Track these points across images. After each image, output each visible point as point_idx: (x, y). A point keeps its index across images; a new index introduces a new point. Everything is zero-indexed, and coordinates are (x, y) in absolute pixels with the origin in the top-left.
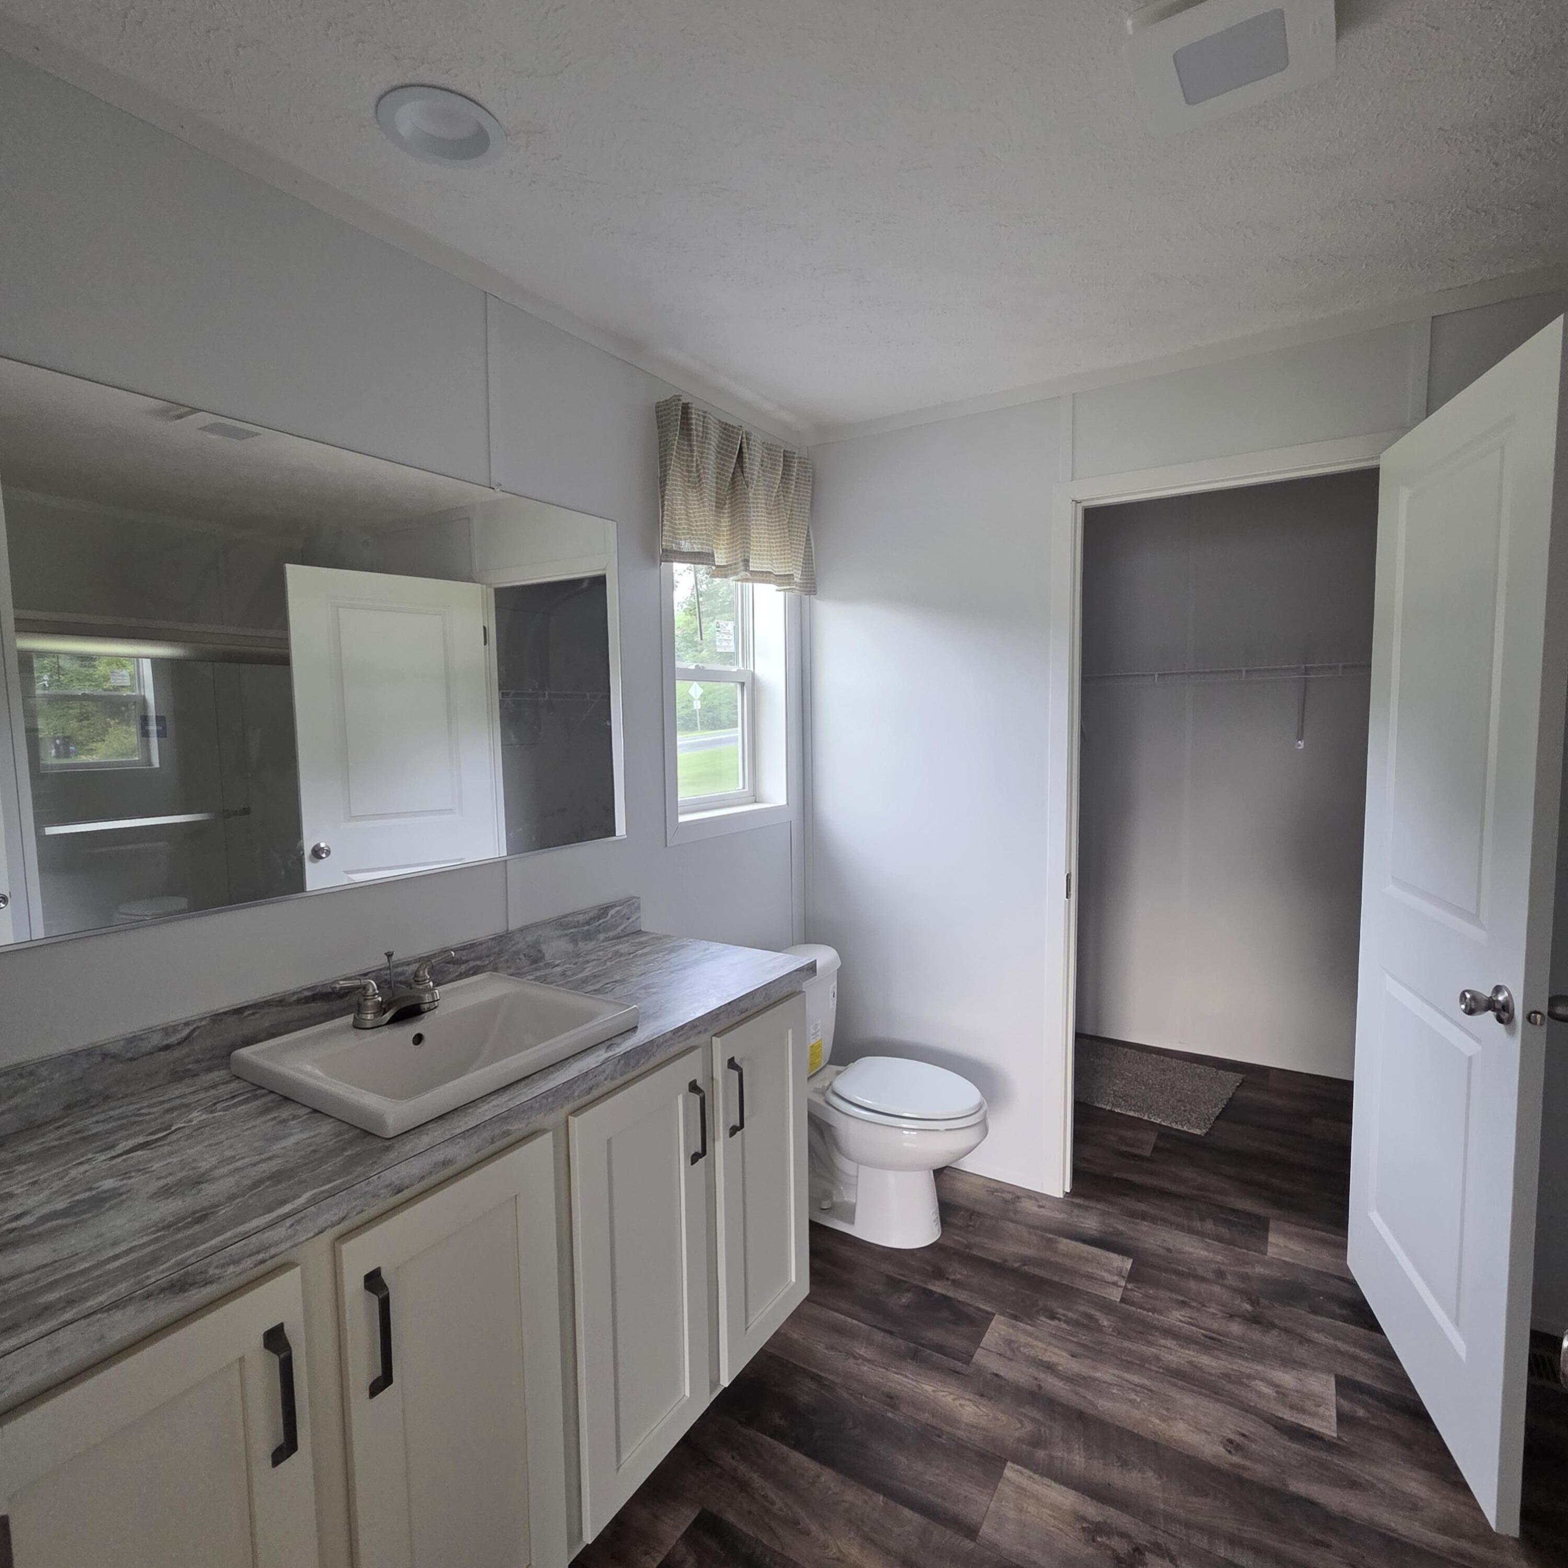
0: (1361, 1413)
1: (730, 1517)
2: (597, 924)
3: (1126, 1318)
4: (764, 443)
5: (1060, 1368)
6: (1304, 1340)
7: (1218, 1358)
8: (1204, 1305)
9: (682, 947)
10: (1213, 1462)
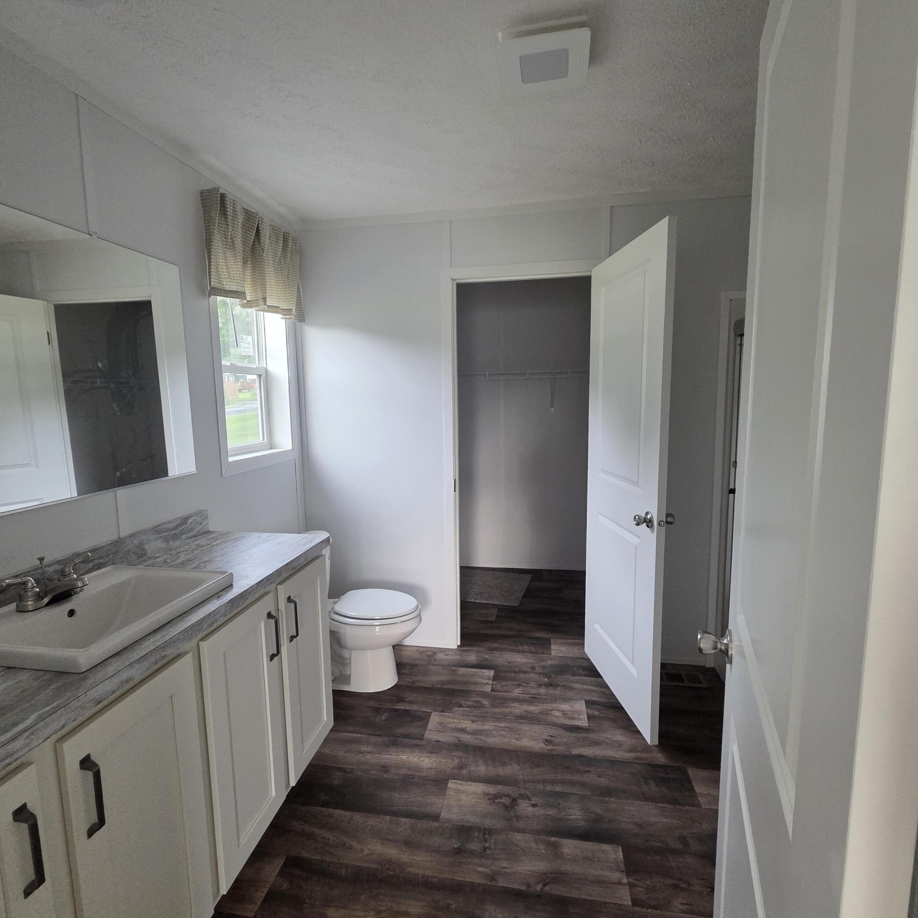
0: (596, 713)
1: (305, 854)
2: (181, 528)
3: (495, 698)
4: (271, 225)
5: (468, 729)
6: (571, 689)
7: (537, 706)
8: (528, 684)
9: (243, 537)
10: (540, 751)
